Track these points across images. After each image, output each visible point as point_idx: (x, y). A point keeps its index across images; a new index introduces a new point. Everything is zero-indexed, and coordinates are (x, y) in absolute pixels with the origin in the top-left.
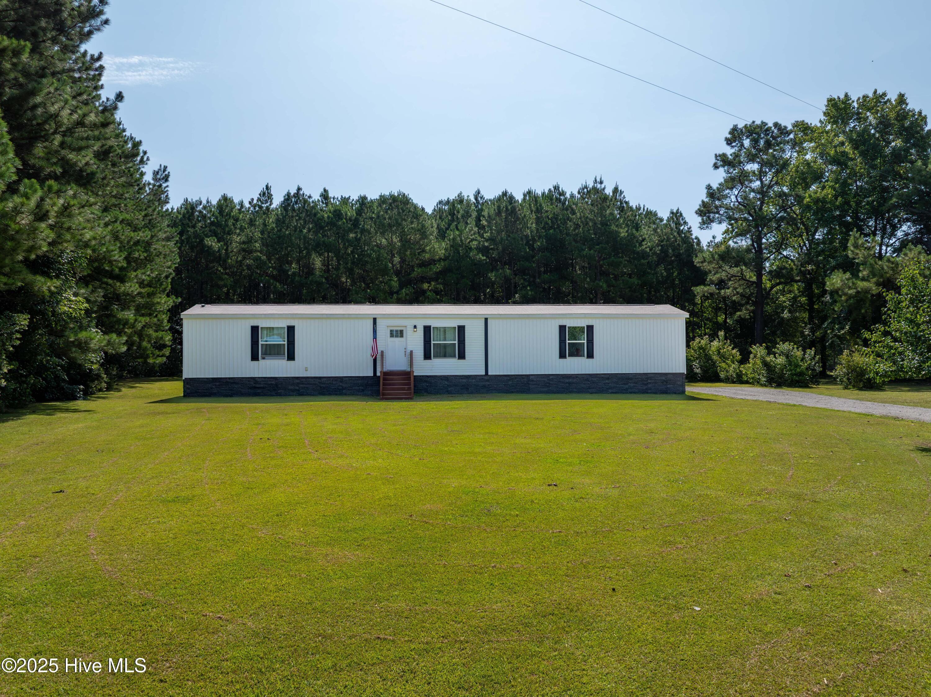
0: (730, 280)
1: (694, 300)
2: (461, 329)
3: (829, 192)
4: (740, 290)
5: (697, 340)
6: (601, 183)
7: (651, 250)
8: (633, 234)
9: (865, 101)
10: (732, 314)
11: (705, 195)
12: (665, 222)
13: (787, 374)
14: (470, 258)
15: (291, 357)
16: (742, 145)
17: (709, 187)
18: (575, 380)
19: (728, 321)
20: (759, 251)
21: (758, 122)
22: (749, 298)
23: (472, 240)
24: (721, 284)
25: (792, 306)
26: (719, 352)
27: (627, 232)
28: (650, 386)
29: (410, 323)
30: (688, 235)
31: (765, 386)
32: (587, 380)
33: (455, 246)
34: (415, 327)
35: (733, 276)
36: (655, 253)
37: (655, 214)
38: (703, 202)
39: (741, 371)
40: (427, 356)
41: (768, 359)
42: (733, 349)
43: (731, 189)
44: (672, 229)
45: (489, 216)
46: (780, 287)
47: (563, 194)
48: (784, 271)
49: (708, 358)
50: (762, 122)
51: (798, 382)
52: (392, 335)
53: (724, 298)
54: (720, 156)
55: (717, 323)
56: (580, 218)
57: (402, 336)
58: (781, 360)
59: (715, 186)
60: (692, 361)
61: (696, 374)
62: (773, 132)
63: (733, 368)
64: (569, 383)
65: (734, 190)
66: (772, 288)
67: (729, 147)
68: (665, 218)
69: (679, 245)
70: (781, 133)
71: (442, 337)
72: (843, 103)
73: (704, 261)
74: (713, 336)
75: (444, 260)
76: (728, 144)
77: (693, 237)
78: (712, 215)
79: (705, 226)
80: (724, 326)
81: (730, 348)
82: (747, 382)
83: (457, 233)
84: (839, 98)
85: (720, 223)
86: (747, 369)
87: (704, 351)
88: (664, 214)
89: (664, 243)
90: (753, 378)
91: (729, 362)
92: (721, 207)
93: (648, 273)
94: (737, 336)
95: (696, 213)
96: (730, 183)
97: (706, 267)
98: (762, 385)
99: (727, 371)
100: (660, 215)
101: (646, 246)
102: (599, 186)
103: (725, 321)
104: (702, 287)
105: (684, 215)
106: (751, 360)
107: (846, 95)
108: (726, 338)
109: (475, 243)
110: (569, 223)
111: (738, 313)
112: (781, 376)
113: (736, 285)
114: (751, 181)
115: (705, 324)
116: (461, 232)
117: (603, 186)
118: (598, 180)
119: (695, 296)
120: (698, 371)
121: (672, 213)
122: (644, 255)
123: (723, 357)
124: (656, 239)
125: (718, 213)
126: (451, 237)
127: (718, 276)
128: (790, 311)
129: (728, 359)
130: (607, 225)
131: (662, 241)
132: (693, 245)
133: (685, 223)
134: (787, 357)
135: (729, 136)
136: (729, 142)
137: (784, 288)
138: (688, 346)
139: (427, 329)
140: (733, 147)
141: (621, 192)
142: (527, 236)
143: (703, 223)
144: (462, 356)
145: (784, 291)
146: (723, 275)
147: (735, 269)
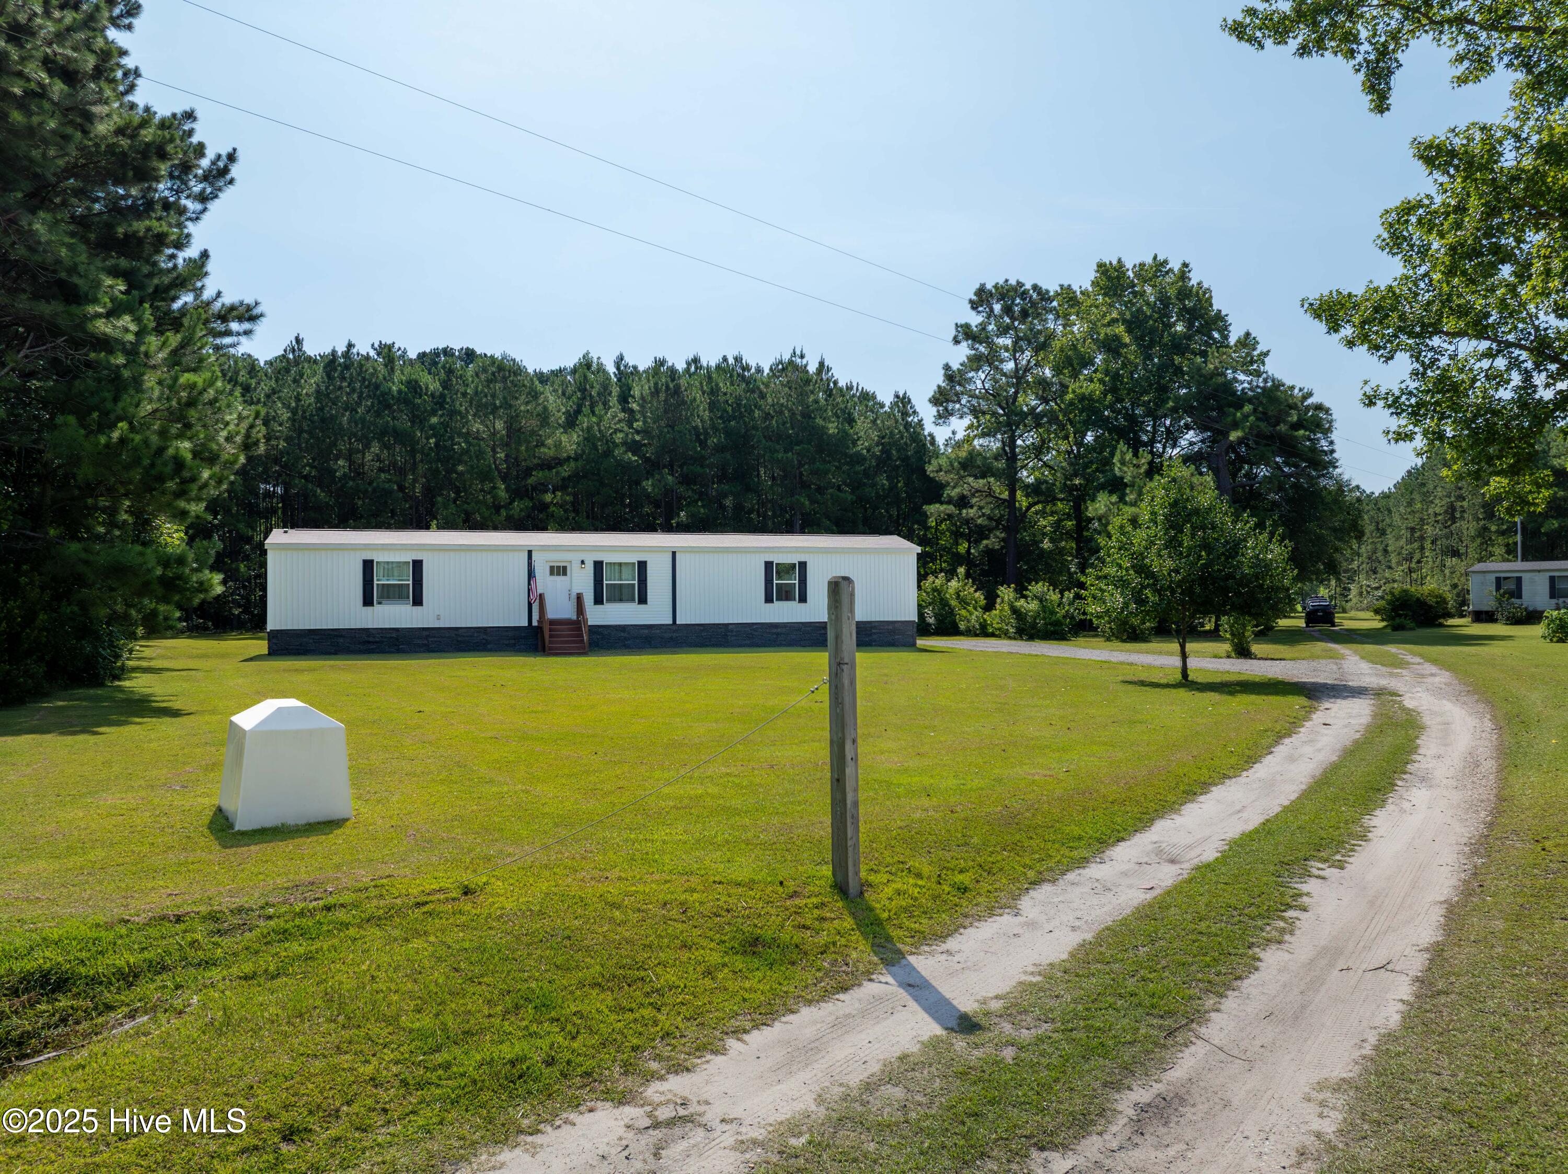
0: (973, 495)
1: (925, 522)
2: (642, 565)
3: (1096, 388)
4: (987, 511)
5: (931, 578)
6: (802, 357)
7: (868, 451)
8: (844, 431)
9: (1141, 270)
10: (977, 542)
11: (942, 378)
12: (887, 408)
13: (1041, 623)
14: (614, 457)
15: (418, 601)
16: (992, 310)
17: (947, 367)
18: (784, 630)
19: (972, 551)
20: (1012, 458)
21: (1013, 282)
22: (998, 522)
23: (616, 431)
24: (963, 502)
25: (1055, 532)
26: (958, 596)
27: (837, 427)
28: (875, 637)
29: (576, 558)
30: (918, 430)
31: (1015, 639)
32: (799, 630)
33: (589, 439)
34: (583, 562)
35: (977, 491)
36: (874, 455)
37: (874, 397)
38: (939, 387)
39: (985, 620)
40: (598, 600)
41: (1018, 604)
42: (976, 591)
43: (977, 370)
44: (897, 421)
45: (643, 398)
46: (1039, 507)
47: (747, 368)
48: (1043, 487)
49: (944, 603)
50: (1018, 283)
51: (1054, 633)
52: (552, 573)
53: (967, 521)
54: (962, 326)
55: (958, 554)
56: (773, 405)
57: (565, 574)
58: (1033, 606)
59: (955, 366)
60: (925, 607)
61: (929, 625)
62: (1031, 297)
63: (975, 617)
64: (778, 634)
65: (980, 373)
66: (1028, 508)
67: (974, 313)
68: (888, 404)
69: (906, 443)
70: (1042, 299)
71: (617, 575)
72: (1116, 270)
73: (941, 470)
74: (951, 573)
75: (576, 459)
76: (973, 308)
77: (926, 433)
78: (950, 406)
79: (941, 421)
80: (966, 560)
81: (972, 590)
82: (993, 635)
83: (594, 419)
84: (1111, 264)
85: (961, 417)
86: (993, 618)
87: (939, 594)
88: (886, 398)
89: (886, 440)
90: (1000, 629)
91: (970, 608)
92: (962, 393)
93: (865, 484)
94: (984, 573)
95: (930, 401)
96: (976, 362)
97: (942, 477)
98: (1010, 638)
99: (969, 621)
100: (880, 398)
101: (862, 446)
102: (799, 360)
103: (968, 551)
104: (937, 505)
105: (913, 401)
106: (998, 606)
107: (1119, 261)
108: (968, 575)
109: (620, 435)
110: (757, 413)
111: (985, 542)
112: (1034, 625)
113: (982, 504)
114: (1002, 361)
115: (941, 556)
116: (601, 419)
117: (804, 361)
118: (798, 352)
119: (927, 517)
120: (931, 620)
121: (897, 396)
122: (858, 459)
123: (964, 602)
124: (875, 435)
125: (959, 401)
126: (585, 425)
127: (957, 490)
128: (1052, 540)
129: (968, 604)
130: (810, 417)
131: (883, 438)
132: (925, 445)
133: (915, 412)
134: (1041, 601)
135: (974, 298)
136: (974, 305)
137: (1044, 507)
138: (919, 587)
139: (598, 565)
140: (979, 312)
141: (829, 369)
142: (696, 428)
143: (940, 416)
144: (643, 600)
145: (1045, 512)
146: (966, 490)
147: (981, 481)
